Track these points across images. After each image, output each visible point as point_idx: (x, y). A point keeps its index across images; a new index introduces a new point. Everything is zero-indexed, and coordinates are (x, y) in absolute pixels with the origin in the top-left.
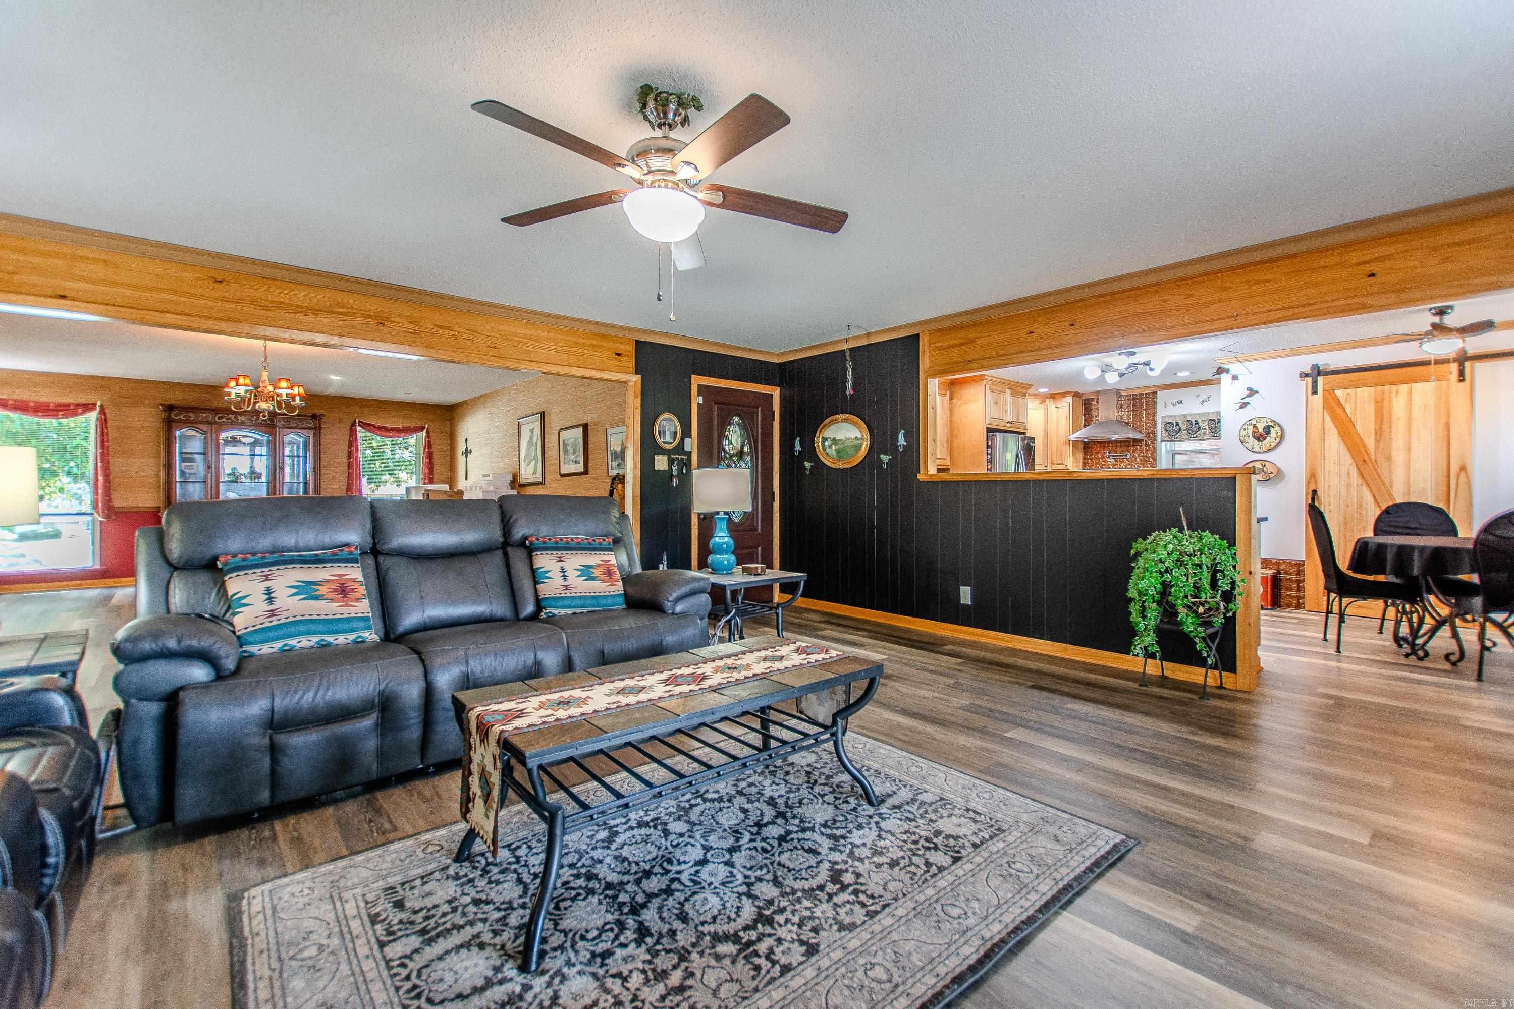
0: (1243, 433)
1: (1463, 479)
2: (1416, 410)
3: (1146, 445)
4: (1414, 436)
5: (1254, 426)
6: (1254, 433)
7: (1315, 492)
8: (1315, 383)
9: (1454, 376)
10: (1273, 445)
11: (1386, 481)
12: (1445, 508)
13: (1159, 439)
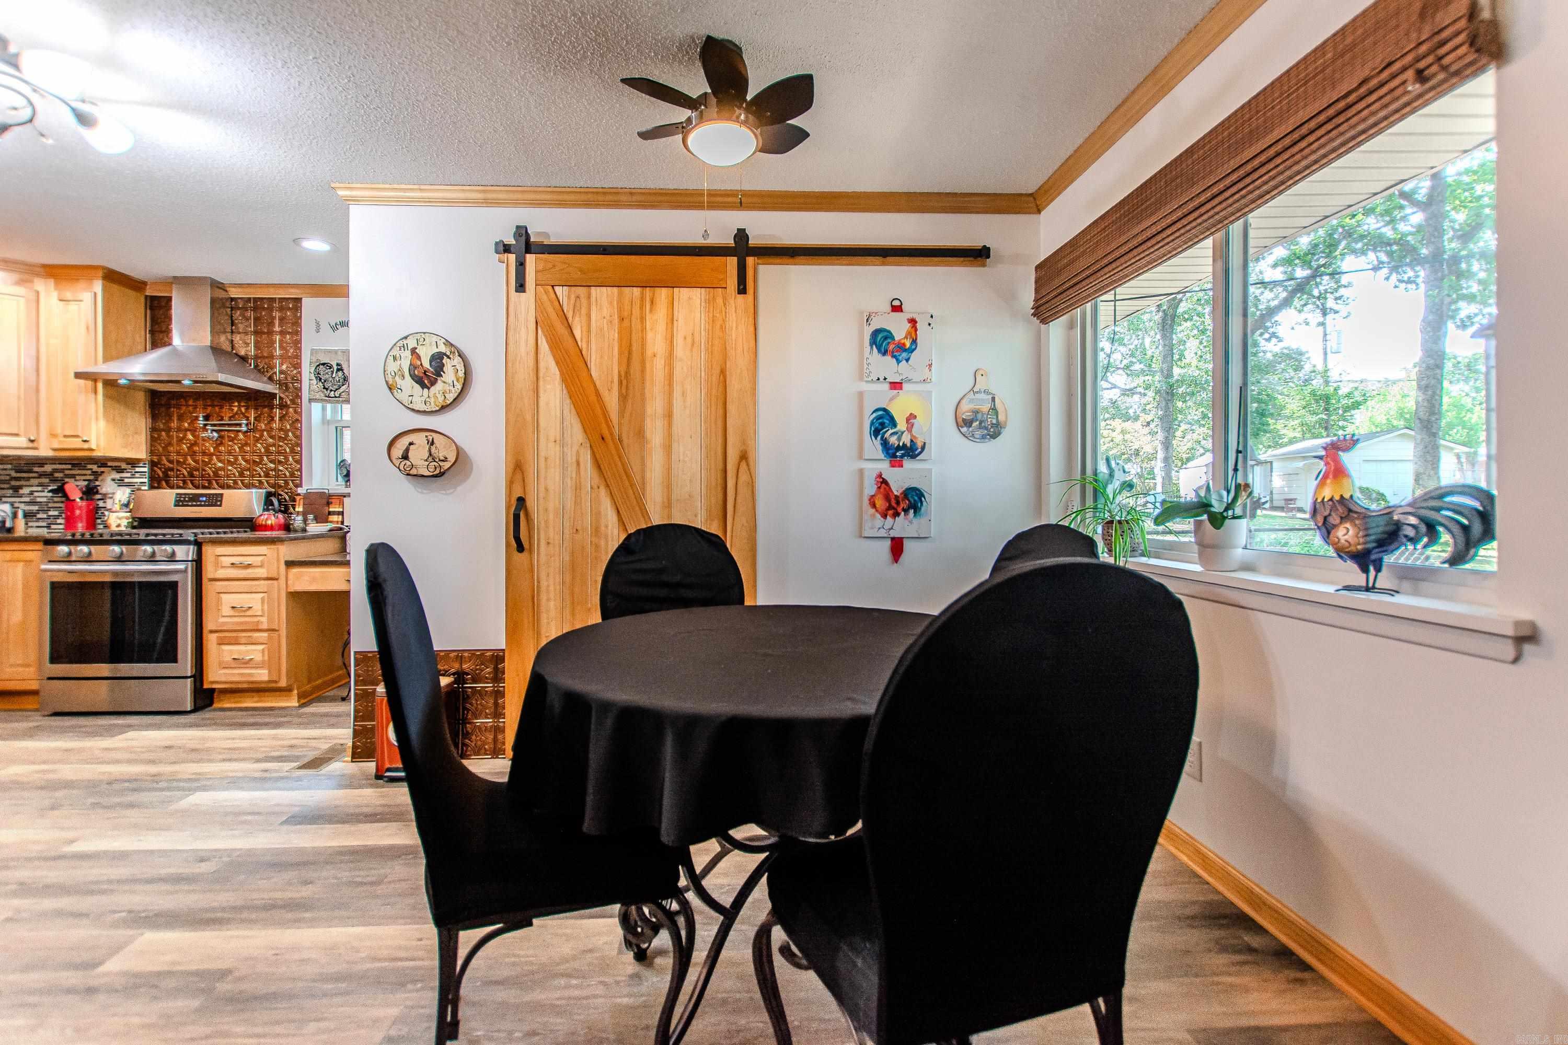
0: (392, 367)
1: (743, 477)
2: (679, 341)
3: (283, 406)
4: (677, 394)
5: (413, 351)
6: (413, 367)
7: (521, 501)
8: (521, 264)
9: (732, 282)
10: (451, 397)
11: (637, 478)
12: (720, 535)
13: (305, 395)
